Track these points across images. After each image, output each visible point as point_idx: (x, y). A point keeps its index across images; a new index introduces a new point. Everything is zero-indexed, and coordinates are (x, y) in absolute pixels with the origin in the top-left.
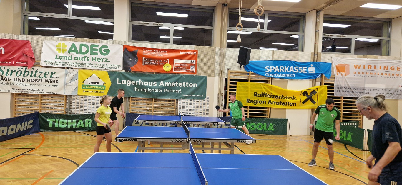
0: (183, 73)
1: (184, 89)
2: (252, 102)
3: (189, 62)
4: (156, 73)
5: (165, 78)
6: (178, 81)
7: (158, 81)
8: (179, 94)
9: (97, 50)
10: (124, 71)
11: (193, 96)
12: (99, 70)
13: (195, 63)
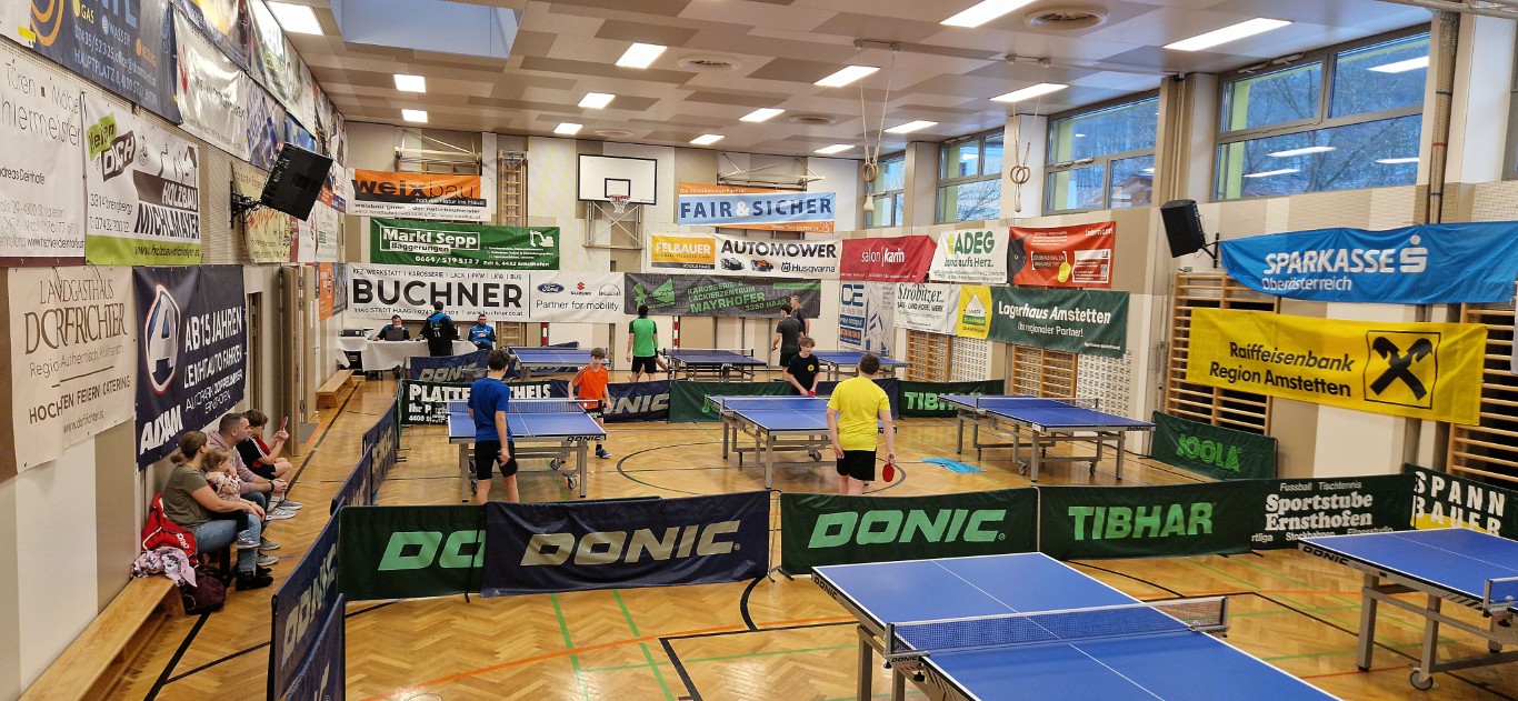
0: (1087, 285)
1: (1088, 327)
2: (1224, 372)
3: (1099, 254)
4: (1049, 287)
5: (1059, 299)
6: (1081, 305)
7: (1050, 306)
8: (1080, 340)
9: (980, 243)
10: (1008, 285)
11: (1103, 346)
12: (980, 284)
13: (1109, 258)
